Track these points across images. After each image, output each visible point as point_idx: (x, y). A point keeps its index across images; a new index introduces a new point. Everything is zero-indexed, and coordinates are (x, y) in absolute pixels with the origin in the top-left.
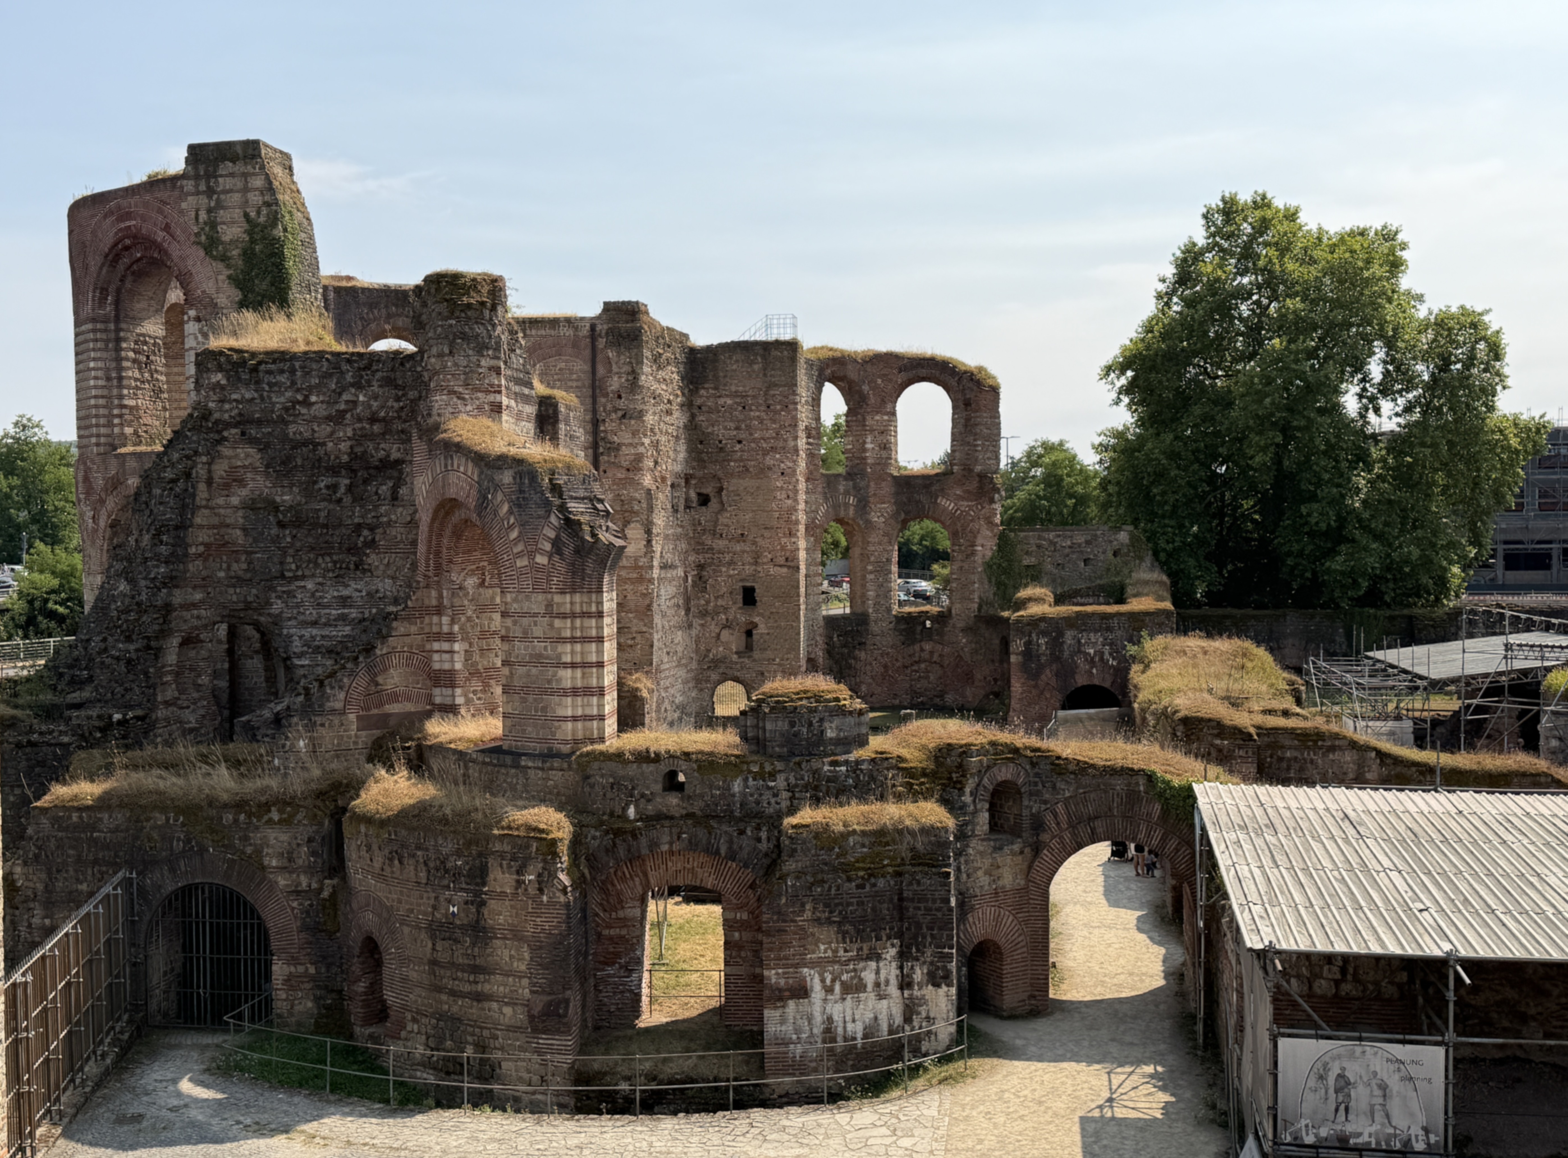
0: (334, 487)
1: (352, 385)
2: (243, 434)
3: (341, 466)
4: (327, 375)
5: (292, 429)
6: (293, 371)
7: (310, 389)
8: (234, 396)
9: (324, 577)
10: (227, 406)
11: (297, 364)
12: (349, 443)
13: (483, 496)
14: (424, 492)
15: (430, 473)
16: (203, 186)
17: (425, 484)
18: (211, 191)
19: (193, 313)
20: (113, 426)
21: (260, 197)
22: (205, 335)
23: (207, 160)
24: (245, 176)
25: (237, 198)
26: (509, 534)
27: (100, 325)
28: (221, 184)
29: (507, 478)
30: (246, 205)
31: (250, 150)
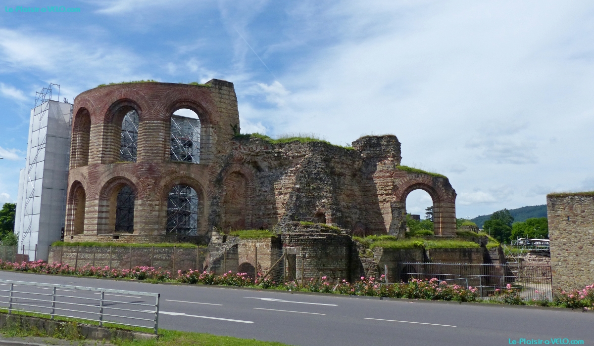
13: (434, 183)
14: (403, 182)
15: (408, 178)
16: (217, 91)
17: (404, 180)
18: (220, 93)
19: (211, 125)
20: (164, 154)
21: (233, 99)
22: (215, 132)
23: (219, 84)
24: (229, 91)
25: (227, 97)
26: (442, 191)
27: (165, 122)
28: (223, 92)
29: (441, 180)
30: (229, 99)
31: (231, 85)
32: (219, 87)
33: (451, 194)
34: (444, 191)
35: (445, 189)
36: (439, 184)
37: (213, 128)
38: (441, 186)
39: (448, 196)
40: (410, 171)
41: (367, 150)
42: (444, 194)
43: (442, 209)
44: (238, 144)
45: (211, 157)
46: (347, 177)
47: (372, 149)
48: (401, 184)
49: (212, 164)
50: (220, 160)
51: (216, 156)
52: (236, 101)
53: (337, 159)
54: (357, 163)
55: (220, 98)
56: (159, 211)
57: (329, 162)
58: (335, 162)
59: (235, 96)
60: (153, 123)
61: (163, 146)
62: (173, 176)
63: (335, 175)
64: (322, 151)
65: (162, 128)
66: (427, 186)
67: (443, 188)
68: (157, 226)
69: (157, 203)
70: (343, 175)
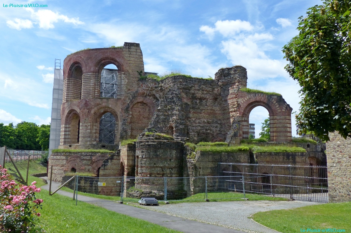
2: (183, 91)
3: (198, 99)
4: (199, 82)
7: (196, 84)
9: (196, 118)
10: (181, 86)
11: (194, 80)
12: (200, 95)
13: (269, 100)
14: (244, 101)
15: (248, 97)
16: (127, 50)
17: (245, 99)
18: (129, 51)
19: (123, 73)
20: (95, 93)
21: (140, 54)
22: (126, 77)
23: (128, 46)
24: (136, 49)
25: (135, 53)
26: (276, 106)
27: (94, 73)
28: (131, 50)
29: (275, 97)
30: (136, 55)
31: (138, 45)
32: (128, 47)
33: (285, 108)
34: (278, 106)
35: (279, 105)
36: (273, 100)
37: (124, 74)
38: (275, 102)
39: (281, 110)
40: (249, 92)
41: (223, 79)
42: (278, 109)
43: (276, 121)
44: (141, 83)
45: (123, 93)
46: (209, 100)
47: (226, 78)
48: (243, 102)
49: (123, 98)
50: (129, 95)
51: (126, 92)
52: (142, 55)
53: (197, 87)
54: (216, 89)
55: (129, 54)
56: (90, 129)
57: (189, 90)
58: (195, 90)
59: (141, 52)
60: (87, 75)
61: (94, 88)
62: (98, 107)
63: (196, 99)
64: (181, 82)
65: (92, 77)
66: (264, 103)
67: (277, 104)
68: (89, 138)
69: (89, 124)
70: (205, 99)
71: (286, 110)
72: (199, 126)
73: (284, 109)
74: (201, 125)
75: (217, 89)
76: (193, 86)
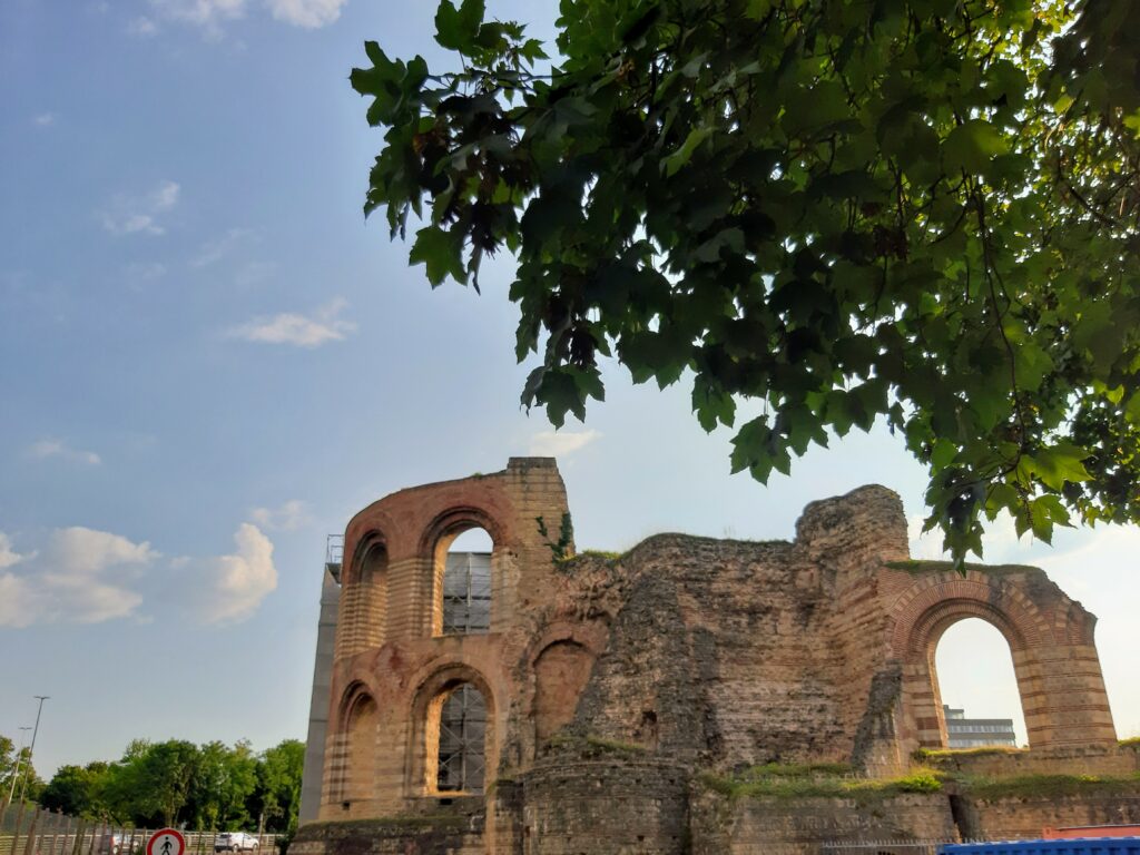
0: (738, 623)
1: (754, 561)
2: (686, 587)
3: (744, 611)
4: (739, 553)
5: (714, 586)
6: (717, 550)
7: (728, 561)
8: (685, 563)
9: (742, 679)
10: (678, 569)
11: (720, 547)
12: (749, 597)
16: (518, 479)
17: (906, 598)
18: (523, 482)
19: (507, 550)
20: (422, 623)
21: (557, 488)
22: (515, 563)
23: (521, 466)
24: (546, 475)
25: (541, 487)
26: (1029, 615)
27: (421, 560)
28: (529, 479)
29: (1020, 578)
30: (545, 491)
31: (549, 463)
32: (521, 472)
34: (1034, 611)
37: (510, 554)
39: (1052, 622)
42: (1038, 620)
44: (563, 579)
48: (900, 609)
49: (509, 629)
50: (527, 619)
51: (518, 611)
54: (804, 575)
55: (524, 492)
58: (730, 580)
59: (561, 483)
60: (401, 567)
61: (417, 607)
62: (433, 666)
65: (414, 572)
66: (979, 603)
68: (402, 776)
70: (768, 610)
71: (1072, 624)
72: (756, 707)
73: (1061, 620)
74: (764, 705)
75: (807, 574)
76: (721, 569)
